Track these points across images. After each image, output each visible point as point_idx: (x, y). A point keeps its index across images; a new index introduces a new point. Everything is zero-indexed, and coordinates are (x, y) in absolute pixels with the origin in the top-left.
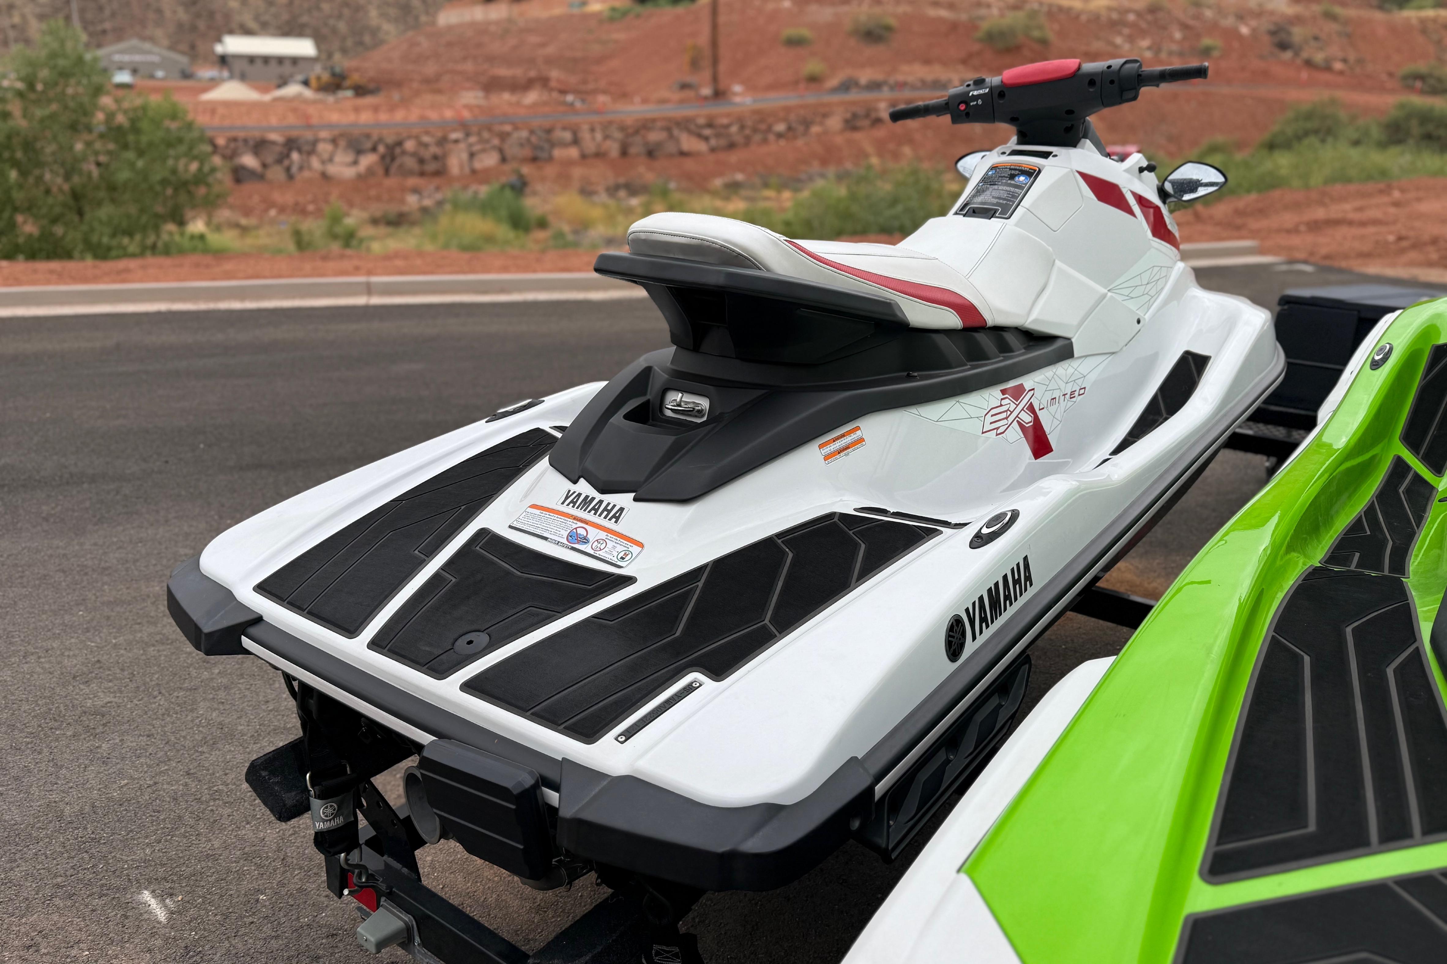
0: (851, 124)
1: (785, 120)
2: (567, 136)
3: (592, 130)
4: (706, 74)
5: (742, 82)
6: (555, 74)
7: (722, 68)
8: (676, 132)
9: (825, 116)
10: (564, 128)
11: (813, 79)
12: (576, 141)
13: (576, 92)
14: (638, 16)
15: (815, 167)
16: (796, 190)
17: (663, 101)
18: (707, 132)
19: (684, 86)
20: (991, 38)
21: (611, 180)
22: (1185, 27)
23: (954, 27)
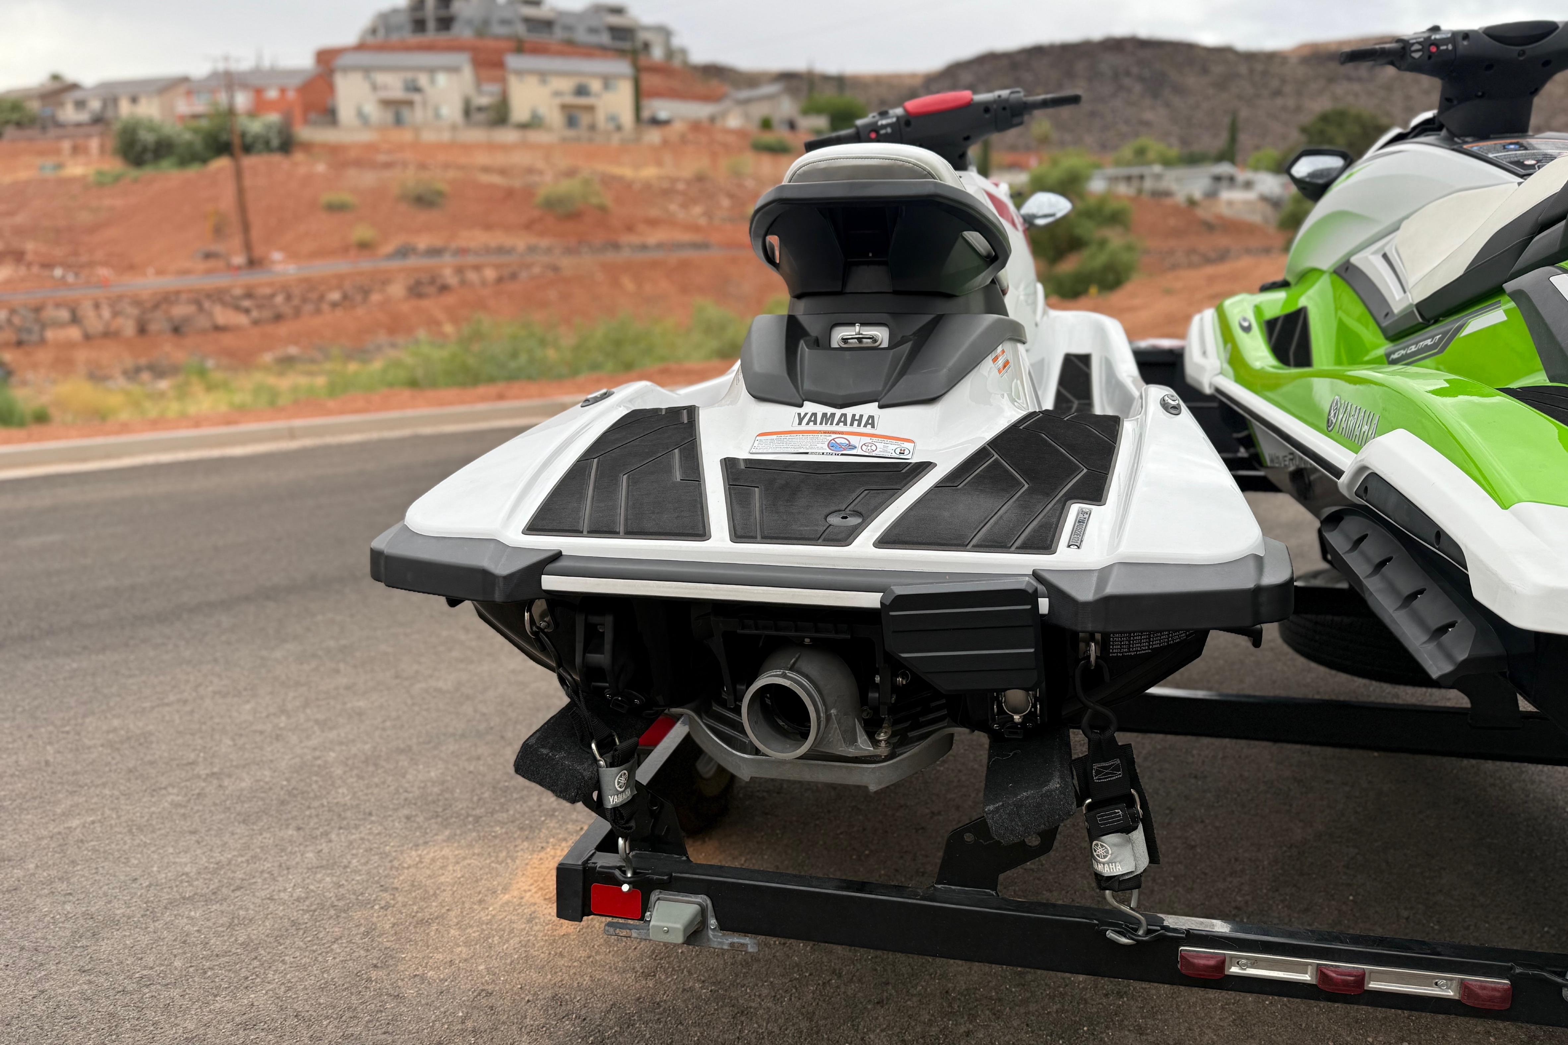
0: (416, 291)
1: (339, 287)
2: (64, 314)
3: (97, 306)
4: (237, 241)
5: (281, 249)
6: (30, 246)
7: (256, 233)
8: (207, 305)
9: (386, 282)
10: (58, 306)
11: (364, 246)
12: (75, 319)
13: (66, 266)
14: (136, 181)
15: (382, 338)
16: (365, 361)
17: (185, 272)
18: (246, 303)
19: (208, 256)
20: (552, 205)
21: (129, 362)
22: (731, 196)
23: (510, 193)
